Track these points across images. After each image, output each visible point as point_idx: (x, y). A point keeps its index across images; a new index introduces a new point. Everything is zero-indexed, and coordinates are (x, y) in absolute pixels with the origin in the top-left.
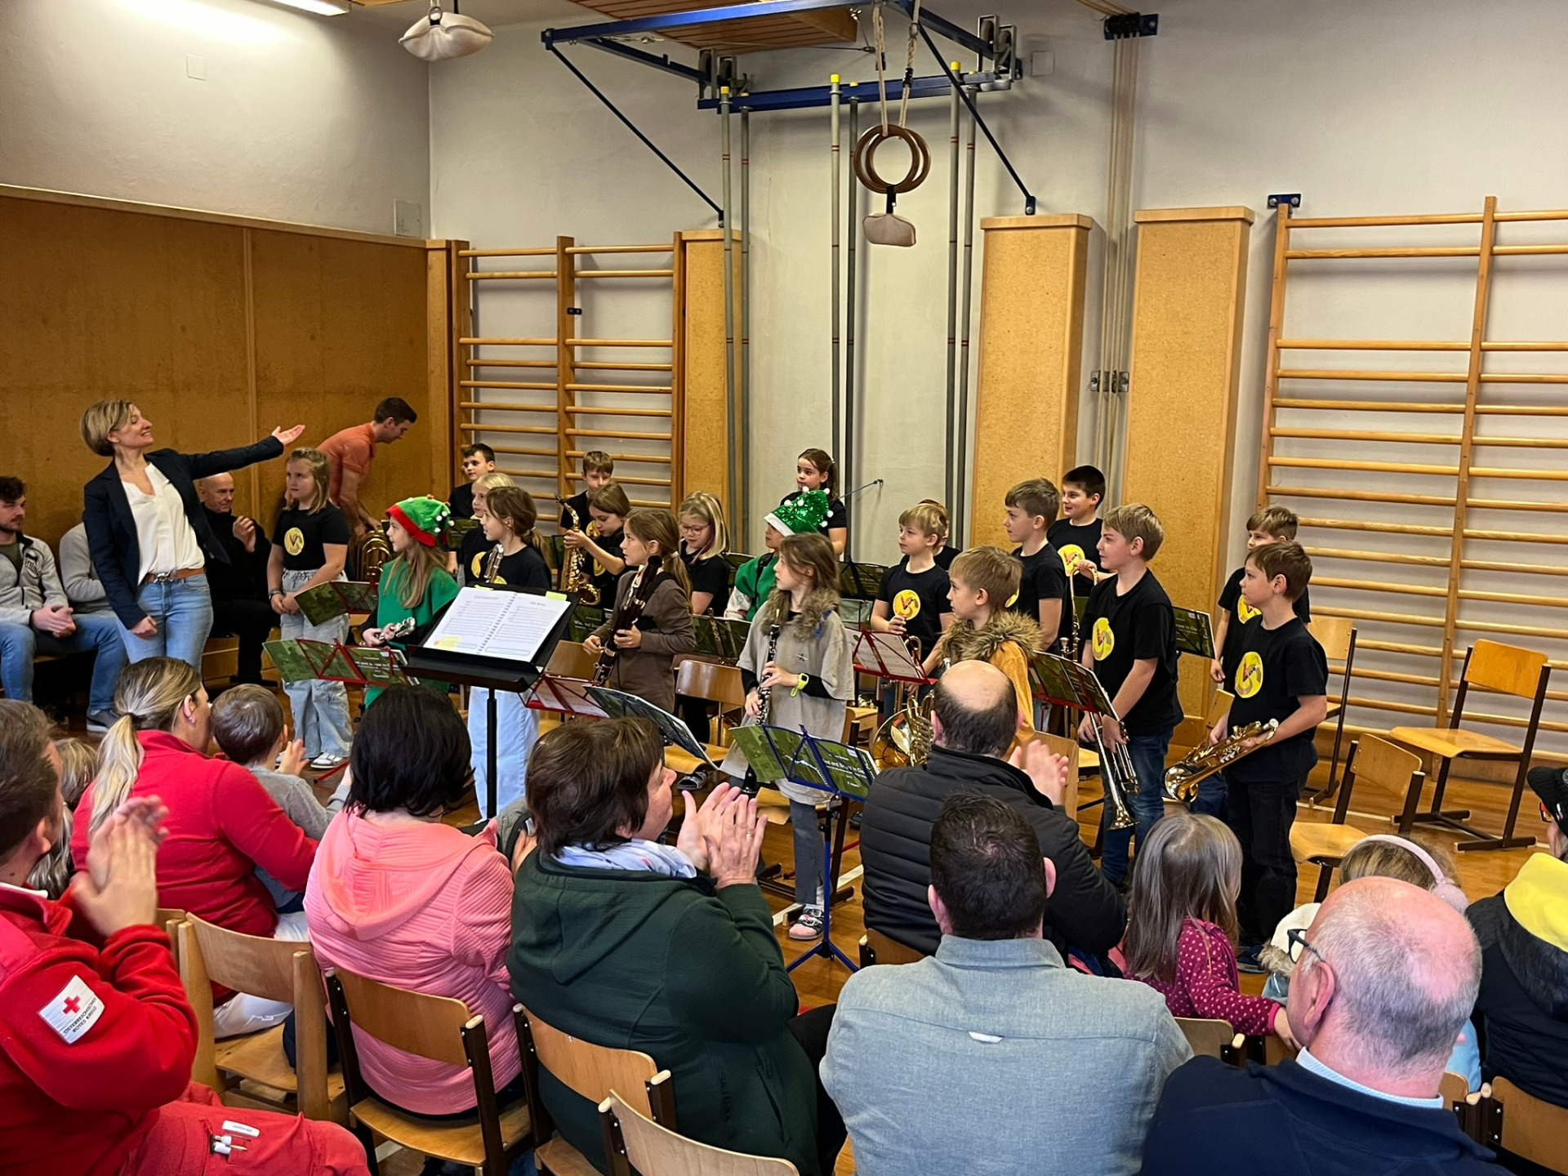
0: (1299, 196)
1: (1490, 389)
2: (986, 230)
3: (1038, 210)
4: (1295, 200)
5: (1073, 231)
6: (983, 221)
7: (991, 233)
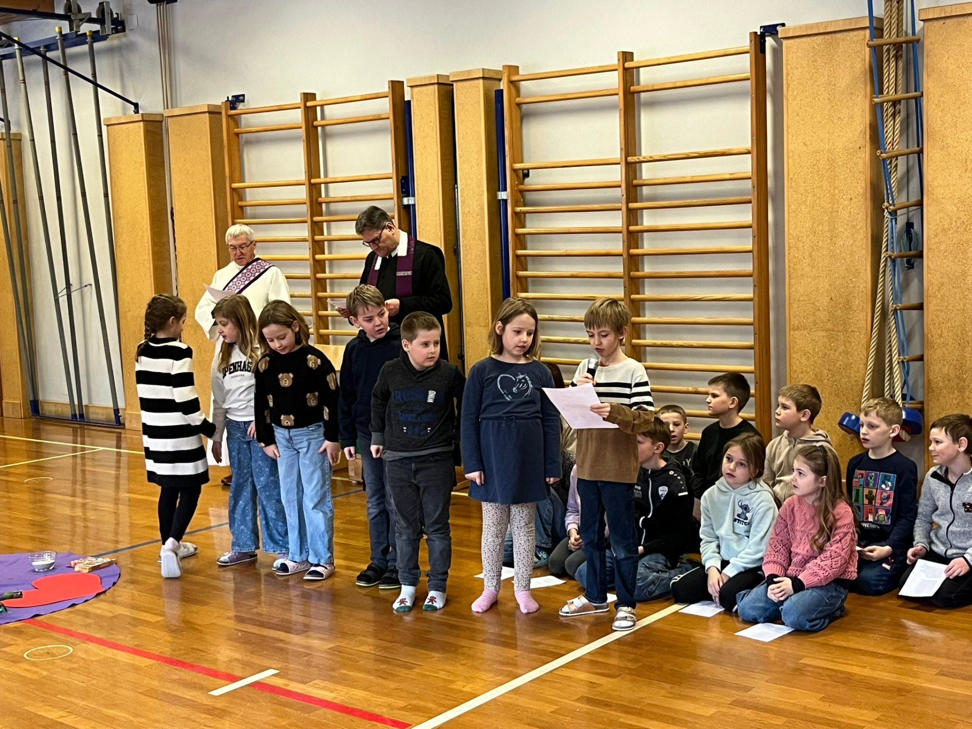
0: (243, 95)
1: (333, 207)
2: (108, 126)
3: (140, 112)
4: (241, 98)
5: (141, 124)
6: (104, 120)
7: (110, 127)
